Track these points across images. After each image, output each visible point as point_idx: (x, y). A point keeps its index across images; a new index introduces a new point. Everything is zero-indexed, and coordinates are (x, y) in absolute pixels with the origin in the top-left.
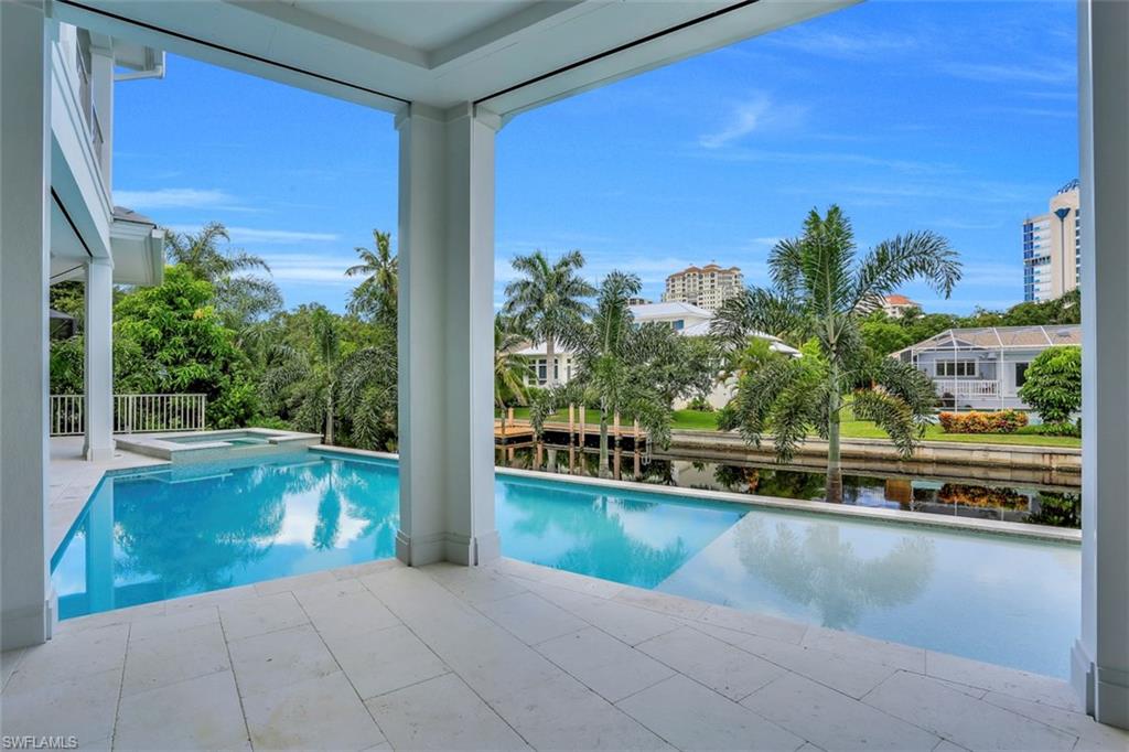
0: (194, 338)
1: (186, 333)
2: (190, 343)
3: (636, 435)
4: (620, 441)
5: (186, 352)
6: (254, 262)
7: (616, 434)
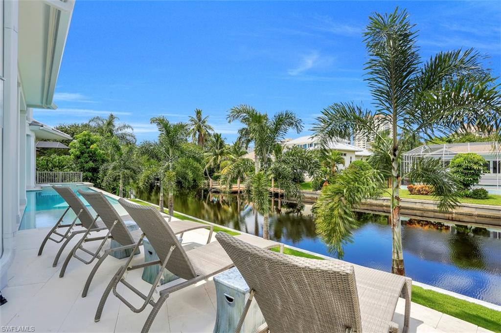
0: (91, 154)
1: (88, 153)
2: (89, 156)
3: (279, 192)
4: (274, 194)
5: (89, 159)
6: (129, 127)
7: (272, 191)
